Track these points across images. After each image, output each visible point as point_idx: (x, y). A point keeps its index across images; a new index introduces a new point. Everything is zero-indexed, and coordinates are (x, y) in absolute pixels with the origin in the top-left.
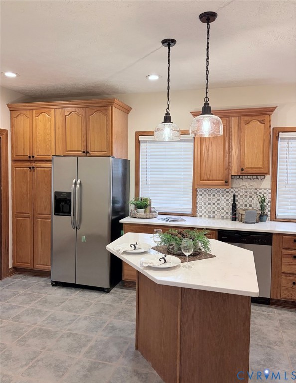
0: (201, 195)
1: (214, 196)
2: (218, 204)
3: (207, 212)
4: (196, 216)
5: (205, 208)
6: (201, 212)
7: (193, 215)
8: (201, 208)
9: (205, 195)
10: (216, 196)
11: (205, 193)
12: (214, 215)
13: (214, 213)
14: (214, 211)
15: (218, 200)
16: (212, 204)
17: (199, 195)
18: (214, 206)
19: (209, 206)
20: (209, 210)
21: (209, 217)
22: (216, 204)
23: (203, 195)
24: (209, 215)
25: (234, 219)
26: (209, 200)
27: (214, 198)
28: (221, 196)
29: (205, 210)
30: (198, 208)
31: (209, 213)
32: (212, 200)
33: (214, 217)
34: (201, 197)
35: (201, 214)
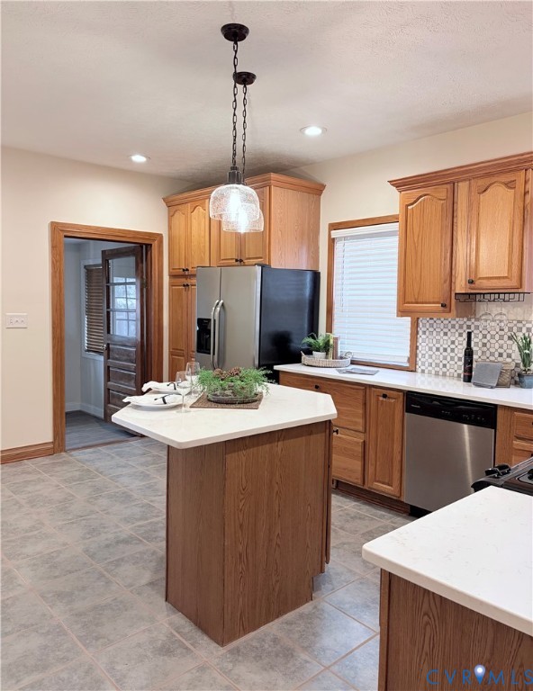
0: (424, 333)
1: (446, 334)
2: (453, 350)
3: (434, 365)
4: (415, 371)
5: (431, 357)
6: (423, 364)
7: (411, 368)
8: (423, 355)
9: (431, 333)
10: (449, 333)
11: (431, 329)
12: (444, 370)
13: (445, 366)
14: (445, 362)
15: (453, 342)
16: (441, 350)
17: (420, 333)
18: (445, 354)
19: (438, 353)
20: (438, 361)
21: (437, 374)
22: (449, 350)
23: (427, 333)
24: (437, 369)
25: (467, 378)
26: (438, 341)
27: (445, 338)
28: (457, 334)
29: (430, 361)
30: (420, 356)
31: (437, 365)
32: (441, 343)
33: (444, 375)
34: (424, 336)
35: (423, 368)
